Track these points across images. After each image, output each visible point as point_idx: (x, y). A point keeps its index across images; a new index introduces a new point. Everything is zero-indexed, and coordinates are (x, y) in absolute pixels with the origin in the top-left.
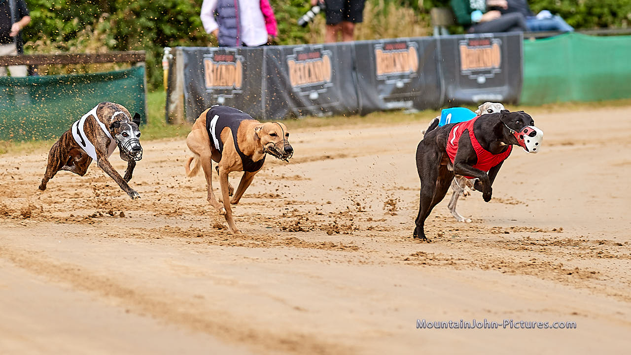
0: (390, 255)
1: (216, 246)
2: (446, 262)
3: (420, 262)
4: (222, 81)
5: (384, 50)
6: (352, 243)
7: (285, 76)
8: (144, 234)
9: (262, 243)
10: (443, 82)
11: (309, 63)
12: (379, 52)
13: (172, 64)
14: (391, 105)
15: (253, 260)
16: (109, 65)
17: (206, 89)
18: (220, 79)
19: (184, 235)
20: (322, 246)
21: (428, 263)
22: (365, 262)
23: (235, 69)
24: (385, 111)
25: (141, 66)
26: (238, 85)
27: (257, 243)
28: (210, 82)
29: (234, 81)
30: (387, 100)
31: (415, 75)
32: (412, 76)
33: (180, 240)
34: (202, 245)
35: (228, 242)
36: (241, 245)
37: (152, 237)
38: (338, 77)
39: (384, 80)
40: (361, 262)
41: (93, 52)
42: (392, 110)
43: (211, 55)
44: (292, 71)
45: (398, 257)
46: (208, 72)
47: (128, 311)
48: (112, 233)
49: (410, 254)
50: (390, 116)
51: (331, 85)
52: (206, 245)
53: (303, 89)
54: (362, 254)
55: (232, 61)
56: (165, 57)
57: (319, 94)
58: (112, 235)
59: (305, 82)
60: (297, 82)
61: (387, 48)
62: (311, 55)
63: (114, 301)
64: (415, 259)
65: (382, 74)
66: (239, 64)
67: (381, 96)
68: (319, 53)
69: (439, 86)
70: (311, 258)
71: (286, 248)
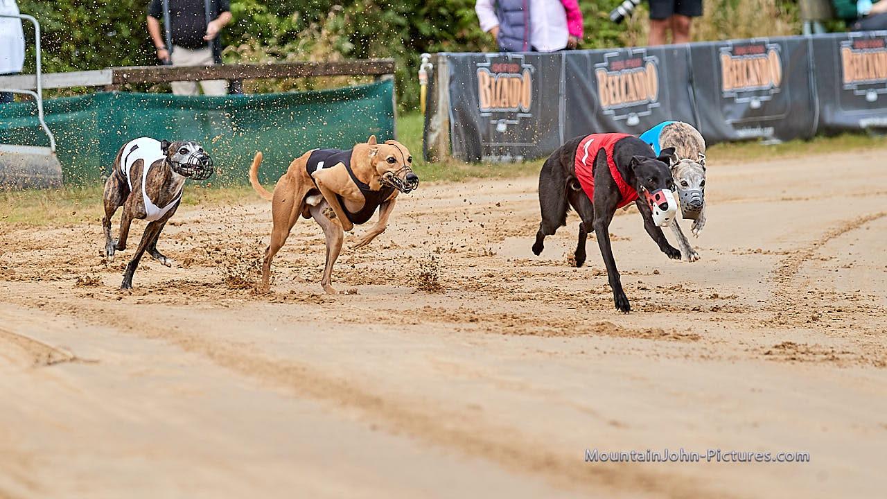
0: (745, 347)
1: (497, 335)
2: (825, 357)
3: (788, 357)
4: (503, 100)
5: (733, 55)
6: (689, 330)
7: (593, 92)
8: (395, 318)
9: (563, 330)
10: (817, 100)
11: (626, 75)
12: (725, 58)
13: (433, 77)
14: (742, 133)
15: (550, 354)
16: (343, 78)
17: (480, 112)
18: (501, 98)
19: (451, 319)
20: (647, 334)
21: (799, 358)
22: (709, 357)
23: (522, 82)
24: (734, 141)
25: (388, 81)
26: (526, 107)
27: (554, 330)
28: (487, 102)
29: (521, 101)
30: (736, 126)
31: (777, 91)
32: (772, 92)
33: (446, 326)
34: (477, 333)
35: (513, 329)
36: (532, 333)
37: (406, 322)
38: (668, 94)
39: (733, 98)
40: (702, 357)
41: (321, 60)
42: (745, 141)
43: (488, 64)
44: (602, 86)
45: (755, 350)
46: (483, 87)
47: (374, 428)
48: (350, 317)
49: (773, 345)
50: (742, 149)
51: (657, 105)
52: (482, 333)
53: (618, 112)
54: (704, 346)
55: (518, 73)
56: (422, 67)
57: (639, 117)
58: (349, 319)
59: (621, 101)
60: (609, 102)
61: (737, 53)
62: (628, 62)
63: (354, 414)
64: (780, 352)
65: (729, 90)
66: (526, 76)
67: (729, 121)
68: (640, 60)
69: (811, 105)
70: (632, 352)
71: (596, 337)
